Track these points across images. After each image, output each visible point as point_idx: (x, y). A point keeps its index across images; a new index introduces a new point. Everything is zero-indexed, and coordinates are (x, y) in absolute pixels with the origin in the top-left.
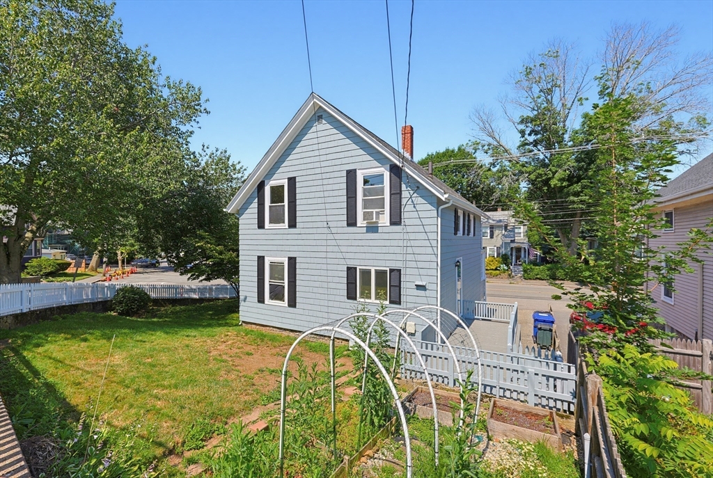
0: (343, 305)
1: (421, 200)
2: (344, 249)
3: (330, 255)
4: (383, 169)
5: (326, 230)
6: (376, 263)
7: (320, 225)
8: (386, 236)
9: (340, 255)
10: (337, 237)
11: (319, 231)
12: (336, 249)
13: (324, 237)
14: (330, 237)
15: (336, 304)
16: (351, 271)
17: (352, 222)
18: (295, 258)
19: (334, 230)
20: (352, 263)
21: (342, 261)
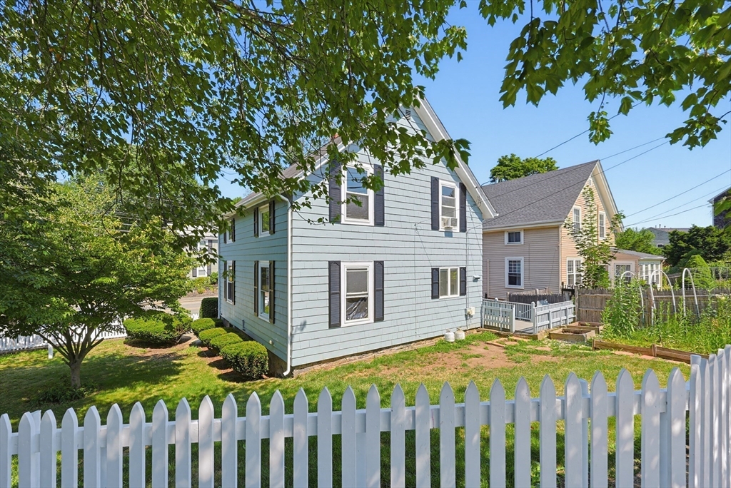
0: (428, 305)
1: (475, 215)
2: (428, 251)
3: (417, 257)
4: (454, 184)
5: (413, 232)
6: (451, 263)
7: (408, 225)
8: (456, 240)
9: (425, 257)
10: (423, 239)
11: (407, 232)
12: (422, 251)
13: (412, 238)
14: (418, 239)
15: (423, 306)
16: (435, 272)
17: (435, 227)
18: (383, 262)
19: (421, 233)
20: (435, 264)
21: (427, 263)
